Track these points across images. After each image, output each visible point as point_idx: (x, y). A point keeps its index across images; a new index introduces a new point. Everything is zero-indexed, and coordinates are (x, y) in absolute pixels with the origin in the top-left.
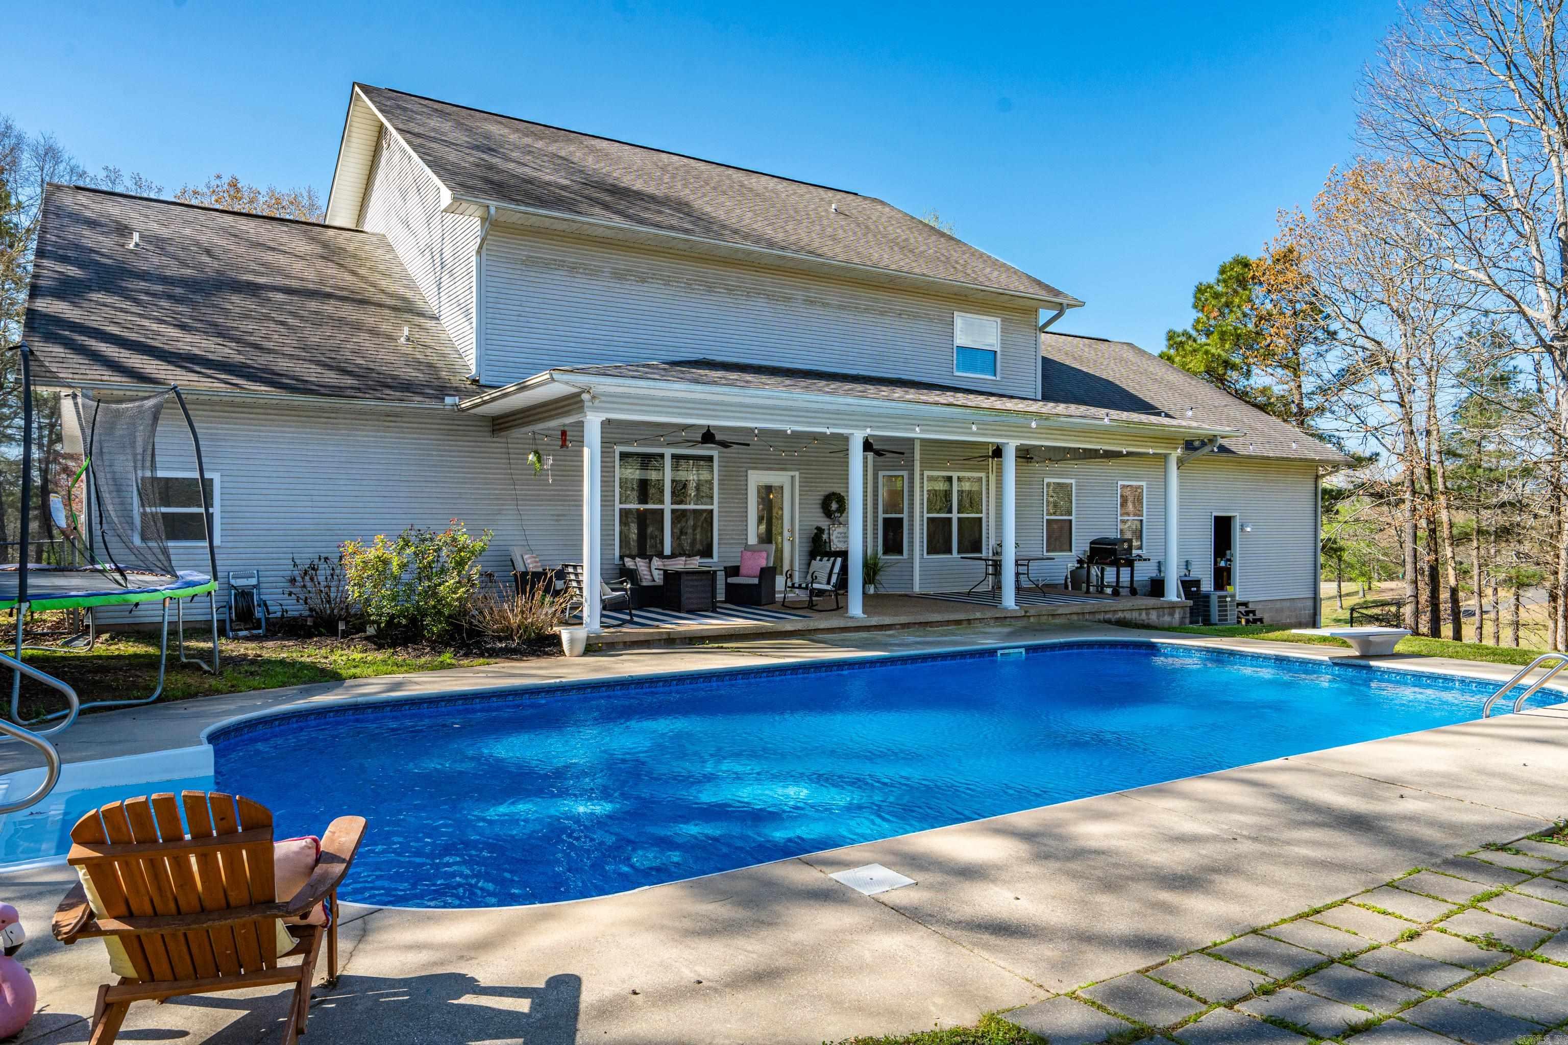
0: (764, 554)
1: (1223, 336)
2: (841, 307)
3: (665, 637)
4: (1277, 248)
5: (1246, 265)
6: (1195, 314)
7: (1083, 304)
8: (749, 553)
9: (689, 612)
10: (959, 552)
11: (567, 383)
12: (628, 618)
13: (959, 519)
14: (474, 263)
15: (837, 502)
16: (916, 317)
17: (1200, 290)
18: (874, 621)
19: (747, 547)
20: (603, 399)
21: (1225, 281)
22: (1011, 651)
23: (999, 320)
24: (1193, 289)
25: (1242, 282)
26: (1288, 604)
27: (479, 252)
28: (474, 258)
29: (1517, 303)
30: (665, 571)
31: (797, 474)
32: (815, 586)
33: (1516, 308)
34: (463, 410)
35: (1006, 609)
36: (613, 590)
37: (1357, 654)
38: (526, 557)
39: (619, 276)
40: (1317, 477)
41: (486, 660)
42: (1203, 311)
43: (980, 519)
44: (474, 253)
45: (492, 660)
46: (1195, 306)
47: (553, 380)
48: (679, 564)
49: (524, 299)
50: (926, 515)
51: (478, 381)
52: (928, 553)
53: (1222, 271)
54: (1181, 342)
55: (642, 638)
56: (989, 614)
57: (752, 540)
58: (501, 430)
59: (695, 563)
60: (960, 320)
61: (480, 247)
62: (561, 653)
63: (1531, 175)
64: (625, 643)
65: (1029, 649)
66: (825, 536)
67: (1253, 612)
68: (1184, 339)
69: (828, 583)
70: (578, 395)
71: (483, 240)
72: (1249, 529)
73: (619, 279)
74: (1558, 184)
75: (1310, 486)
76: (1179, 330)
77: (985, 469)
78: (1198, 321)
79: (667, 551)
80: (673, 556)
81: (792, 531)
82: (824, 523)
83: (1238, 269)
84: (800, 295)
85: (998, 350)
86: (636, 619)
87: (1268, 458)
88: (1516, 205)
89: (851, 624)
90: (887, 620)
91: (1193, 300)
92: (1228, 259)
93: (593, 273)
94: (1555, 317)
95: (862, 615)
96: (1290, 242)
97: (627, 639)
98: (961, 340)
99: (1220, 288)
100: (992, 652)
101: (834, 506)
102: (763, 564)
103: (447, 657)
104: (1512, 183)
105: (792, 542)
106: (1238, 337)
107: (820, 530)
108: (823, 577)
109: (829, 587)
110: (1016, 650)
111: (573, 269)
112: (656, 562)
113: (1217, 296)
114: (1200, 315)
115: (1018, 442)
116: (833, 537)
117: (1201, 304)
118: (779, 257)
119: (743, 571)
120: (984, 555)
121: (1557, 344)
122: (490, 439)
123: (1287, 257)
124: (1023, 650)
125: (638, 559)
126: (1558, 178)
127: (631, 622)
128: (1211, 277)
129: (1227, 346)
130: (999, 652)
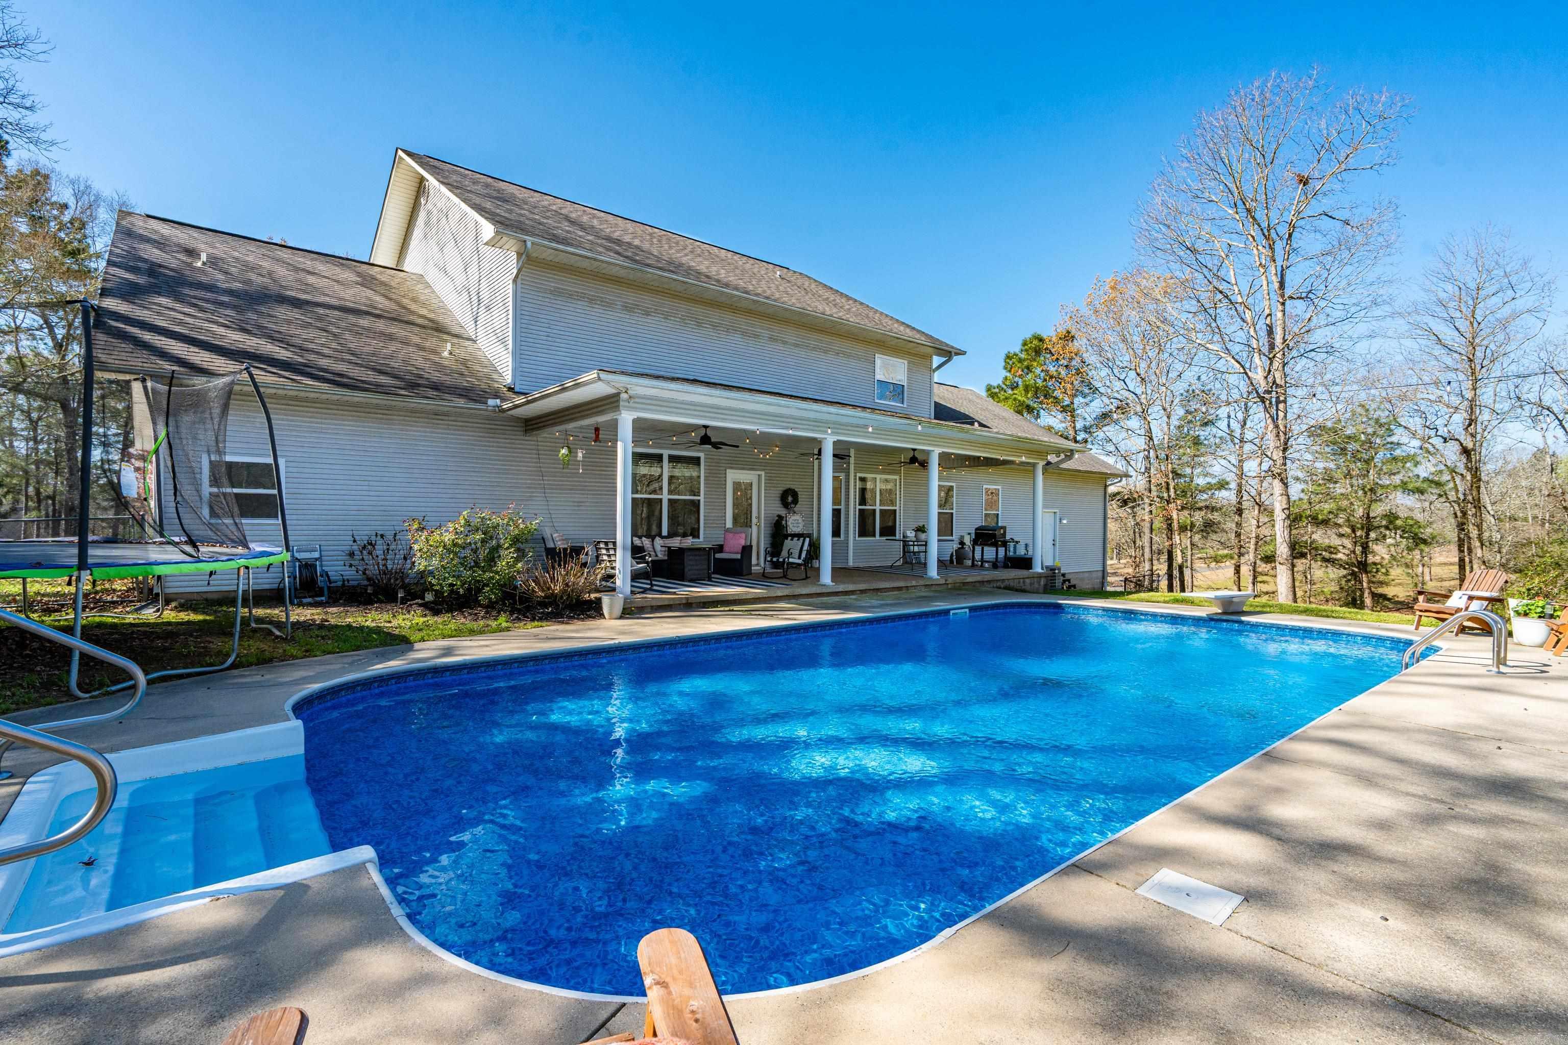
0: (743, 535)
1: (1027, 389)
2: (796, 345)
3: (684, 602)
4: (1062, 330)
5: (1041, 340)
6: (1005, 373)
7: (964, 353)
8: (731, 535)
9: (690, 581)
10: (881, 535)
11: (608, 383)
12: (649, 586)
13: (881, 510)
14: (511, 291)
15: (792, 496)
16: (849, 356)
17: (1008, 357)
18: (841, 588)
19: (727, 531)
20: (637, 400)
21: (1026, 350)
22: (959, 611)
23: (906, 362)
24: (1004, 356)
25: (1038, 352)
26: (1087, 575)
27: (515, 281)
28: (511, 286)
29: (1243, 367)
30: (669, 548)
31: (763, 473)
32: (791, 560)
33: (1242, 371)
34: (504, 411)
35: (931, 579)
36: (638, 563)
37: (1220, 611)
38: (555, 535)
39: (627, 308)
40: (1106, 487)
41: (540, 623)
42: (1010, 371)
43: (895, 511)
44: (511, 282)
45: (544, 624)
46: (1005, 368)
47: (599, 379)
48: (676, 543)
49: (552, 322)
50: (858, 507)
51: (513, 389)
52: (859, 536)
53: (1025, 344)
54: (996, 393)
55: (666, 603)
56: (922, 582)
57: (729, 524)
58: (533, 430)
59: (689, 542)
60: (880, 360)
61: (517, 276)
62: (601, 616)
63: (1251, 279)
64: (652, 607)
65: (972, 609)
66: (784, 522)
67: (1069, 581)
68: (997, 390)
69: (799, 558)
70: (618, 394)
71: (519, 271)
72: (1065, 522)
73: (629, 311)
74: (1265, 287)
75: (1101, 493)
76: (995, 384)
77: (898, 473)
78: (1006, 378)
79: (665, 532)
80: (671, 535)
81: (758, 518)
82: (783, 512)
83: (1035, 342)
84: (766, 333)
85: (905, 384)
86: (655, 588)
87: (1079, 471)
88: (1240, 300)
89: (824, 590)
90: (851, 587)
91: (1003, 364)
92: (1028, 336)
93: (609, 305)
94: (1266, 378)
95: (831, 584)
96: (1069, 325)
97: (654, 603)
98: (879, 376)
99: (1023, 356)
100: (947, 612)
101: (790, 499)
102: (743, 542)
103: (503, 620)
104: (1236, 284)
105: (759, 527)
106: (1037, 389)
107: (780, 518)
108: (796, 552)
109: (800, 561)
110: (963, 611)
111: (591, 300)
112: (658, 541)
113: (1021, 361)
114: (1008, 374)
115: (940, 450)
116: (789, 523)
117: (1009, 367)
118: (754, 301)
119: (726, 548)
120: (897, 537)
121: (1267, 396)
122: (522, 437)
123: (1068, 337)
124: (967, 610)
125: (644, 539)
126: (1265, 283)
127: (650, 589)
128: (1016, 348)
129: (1029, 395)
130: (952, 612)
